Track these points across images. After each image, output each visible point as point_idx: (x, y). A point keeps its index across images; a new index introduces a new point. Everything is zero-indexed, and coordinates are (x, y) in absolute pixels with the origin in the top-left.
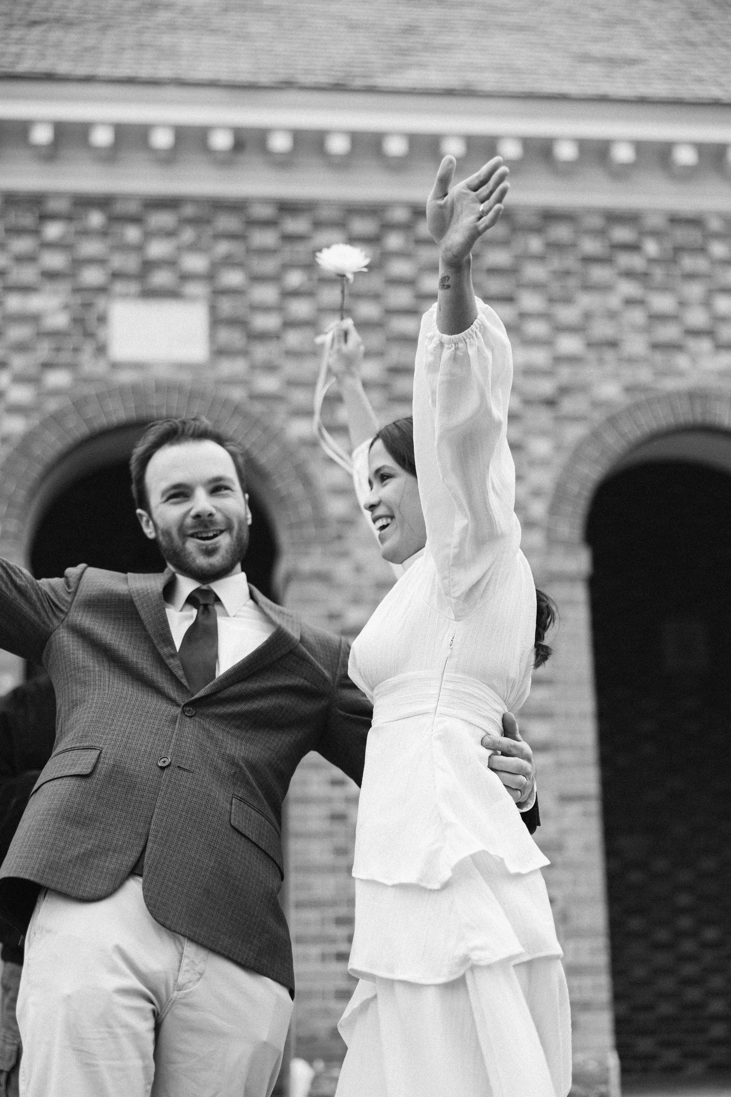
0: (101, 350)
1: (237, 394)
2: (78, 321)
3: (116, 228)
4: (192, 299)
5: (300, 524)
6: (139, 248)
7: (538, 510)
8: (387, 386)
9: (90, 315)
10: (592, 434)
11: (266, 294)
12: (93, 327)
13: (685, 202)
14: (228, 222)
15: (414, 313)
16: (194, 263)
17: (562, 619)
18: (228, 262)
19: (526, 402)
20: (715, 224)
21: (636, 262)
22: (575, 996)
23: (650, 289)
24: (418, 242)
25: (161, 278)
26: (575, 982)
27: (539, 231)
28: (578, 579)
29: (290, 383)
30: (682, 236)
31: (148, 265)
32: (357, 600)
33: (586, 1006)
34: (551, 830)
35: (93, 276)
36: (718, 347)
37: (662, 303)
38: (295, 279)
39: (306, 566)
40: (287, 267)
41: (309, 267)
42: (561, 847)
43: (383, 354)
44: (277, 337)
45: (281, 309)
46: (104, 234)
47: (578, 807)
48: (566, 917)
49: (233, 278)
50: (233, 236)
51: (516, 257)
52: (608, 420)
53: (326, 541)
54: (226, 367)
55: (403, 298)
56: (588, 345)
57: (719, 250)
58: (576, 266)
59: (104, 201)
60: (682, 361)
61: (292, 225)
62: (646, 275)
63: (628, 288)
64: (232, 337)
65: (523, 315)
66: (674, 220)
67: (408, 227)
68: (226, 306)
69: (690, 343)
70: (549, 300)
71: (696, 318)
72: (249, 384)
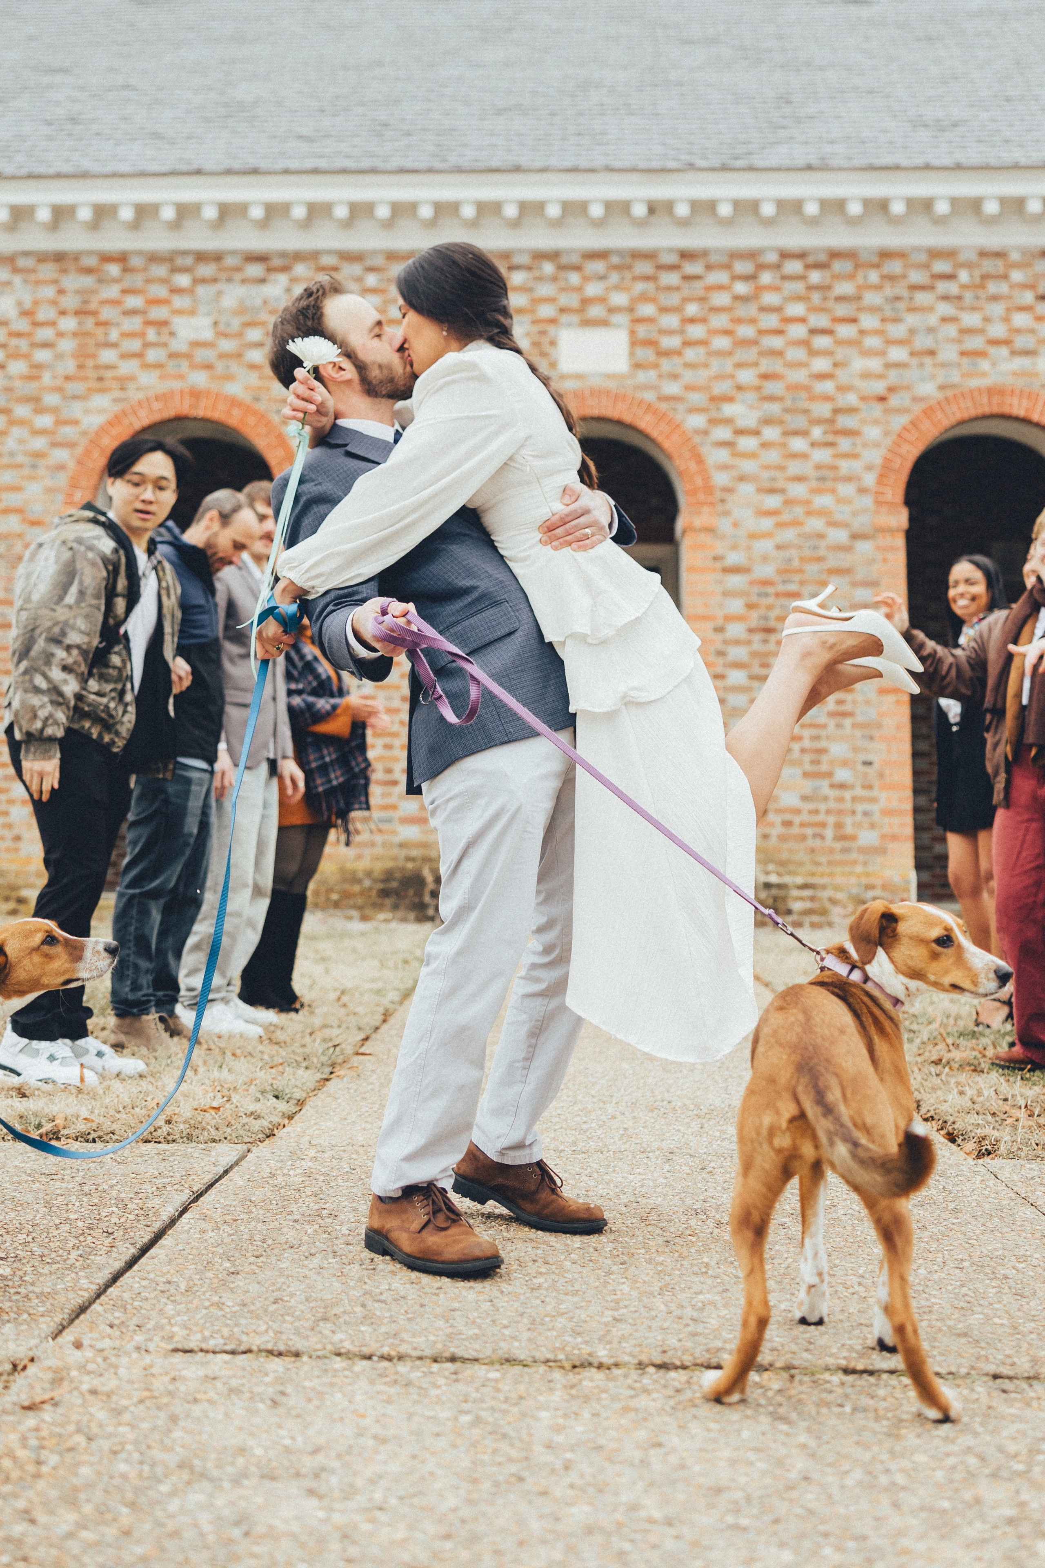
0: (555, 364)
1: (650, 396)
2: (536, 345)
3: (562, 274)
4: (617, 326)
5: (693, 492)
6: (579, 289)
7: (869, 480)
8: (758, 388)
9: (545, 340)
10: (912, 423)
11: (671, 321)
12: (547, 348)
13: (993, 240)
14: (644, 268)
15: (779, 332)
16: (619, 299)
17: (885, 560)
18: (644, 298)
19: (863, 399)
20: (1015, 256)
21: (952, 288)
22: (886, 830)
23: (962, 309)
24: (784, 278)
25: (595, 311)
26: (886, 820)
27: (877, 266)
28: (898, 530)
29: (689, 388)
30: (988, 266)
31: (586, 302)
32: (734, 547)
33: (894, 838)
34: (872, 714)
35: (546, 311)
36: (1014, 353)
37: (971, 319)
38: (692, 309)
39: (698, 522)
40: (686, 300)
41: (703, 299)
42: (879, 726)
43: (756, 364)
44: (679, 353)
45: (682, 332)
46: (555, 279)
47: (891, 698)
48: (881, 775)
49: (647, 310)
50: (647, 278)
51: (859, 288)
52: (925, 412)
53: (712, 504)
54: (642, 377)
55: (771, 321)
56: (912, 354)
57: (1017, 276)
58: (905, 293)
59: (553, 256)
60: (985, 365)
61: (691, 268)
62: (959, 298)
63: (945, 309)
64: (646, 354)
65: (862, 332)
66: (983, 254)
67: (778, 267)
68: (642, 331)
69: (992, 350)
70: (883, 320)
71: (998, 330)
72: (655, 388)
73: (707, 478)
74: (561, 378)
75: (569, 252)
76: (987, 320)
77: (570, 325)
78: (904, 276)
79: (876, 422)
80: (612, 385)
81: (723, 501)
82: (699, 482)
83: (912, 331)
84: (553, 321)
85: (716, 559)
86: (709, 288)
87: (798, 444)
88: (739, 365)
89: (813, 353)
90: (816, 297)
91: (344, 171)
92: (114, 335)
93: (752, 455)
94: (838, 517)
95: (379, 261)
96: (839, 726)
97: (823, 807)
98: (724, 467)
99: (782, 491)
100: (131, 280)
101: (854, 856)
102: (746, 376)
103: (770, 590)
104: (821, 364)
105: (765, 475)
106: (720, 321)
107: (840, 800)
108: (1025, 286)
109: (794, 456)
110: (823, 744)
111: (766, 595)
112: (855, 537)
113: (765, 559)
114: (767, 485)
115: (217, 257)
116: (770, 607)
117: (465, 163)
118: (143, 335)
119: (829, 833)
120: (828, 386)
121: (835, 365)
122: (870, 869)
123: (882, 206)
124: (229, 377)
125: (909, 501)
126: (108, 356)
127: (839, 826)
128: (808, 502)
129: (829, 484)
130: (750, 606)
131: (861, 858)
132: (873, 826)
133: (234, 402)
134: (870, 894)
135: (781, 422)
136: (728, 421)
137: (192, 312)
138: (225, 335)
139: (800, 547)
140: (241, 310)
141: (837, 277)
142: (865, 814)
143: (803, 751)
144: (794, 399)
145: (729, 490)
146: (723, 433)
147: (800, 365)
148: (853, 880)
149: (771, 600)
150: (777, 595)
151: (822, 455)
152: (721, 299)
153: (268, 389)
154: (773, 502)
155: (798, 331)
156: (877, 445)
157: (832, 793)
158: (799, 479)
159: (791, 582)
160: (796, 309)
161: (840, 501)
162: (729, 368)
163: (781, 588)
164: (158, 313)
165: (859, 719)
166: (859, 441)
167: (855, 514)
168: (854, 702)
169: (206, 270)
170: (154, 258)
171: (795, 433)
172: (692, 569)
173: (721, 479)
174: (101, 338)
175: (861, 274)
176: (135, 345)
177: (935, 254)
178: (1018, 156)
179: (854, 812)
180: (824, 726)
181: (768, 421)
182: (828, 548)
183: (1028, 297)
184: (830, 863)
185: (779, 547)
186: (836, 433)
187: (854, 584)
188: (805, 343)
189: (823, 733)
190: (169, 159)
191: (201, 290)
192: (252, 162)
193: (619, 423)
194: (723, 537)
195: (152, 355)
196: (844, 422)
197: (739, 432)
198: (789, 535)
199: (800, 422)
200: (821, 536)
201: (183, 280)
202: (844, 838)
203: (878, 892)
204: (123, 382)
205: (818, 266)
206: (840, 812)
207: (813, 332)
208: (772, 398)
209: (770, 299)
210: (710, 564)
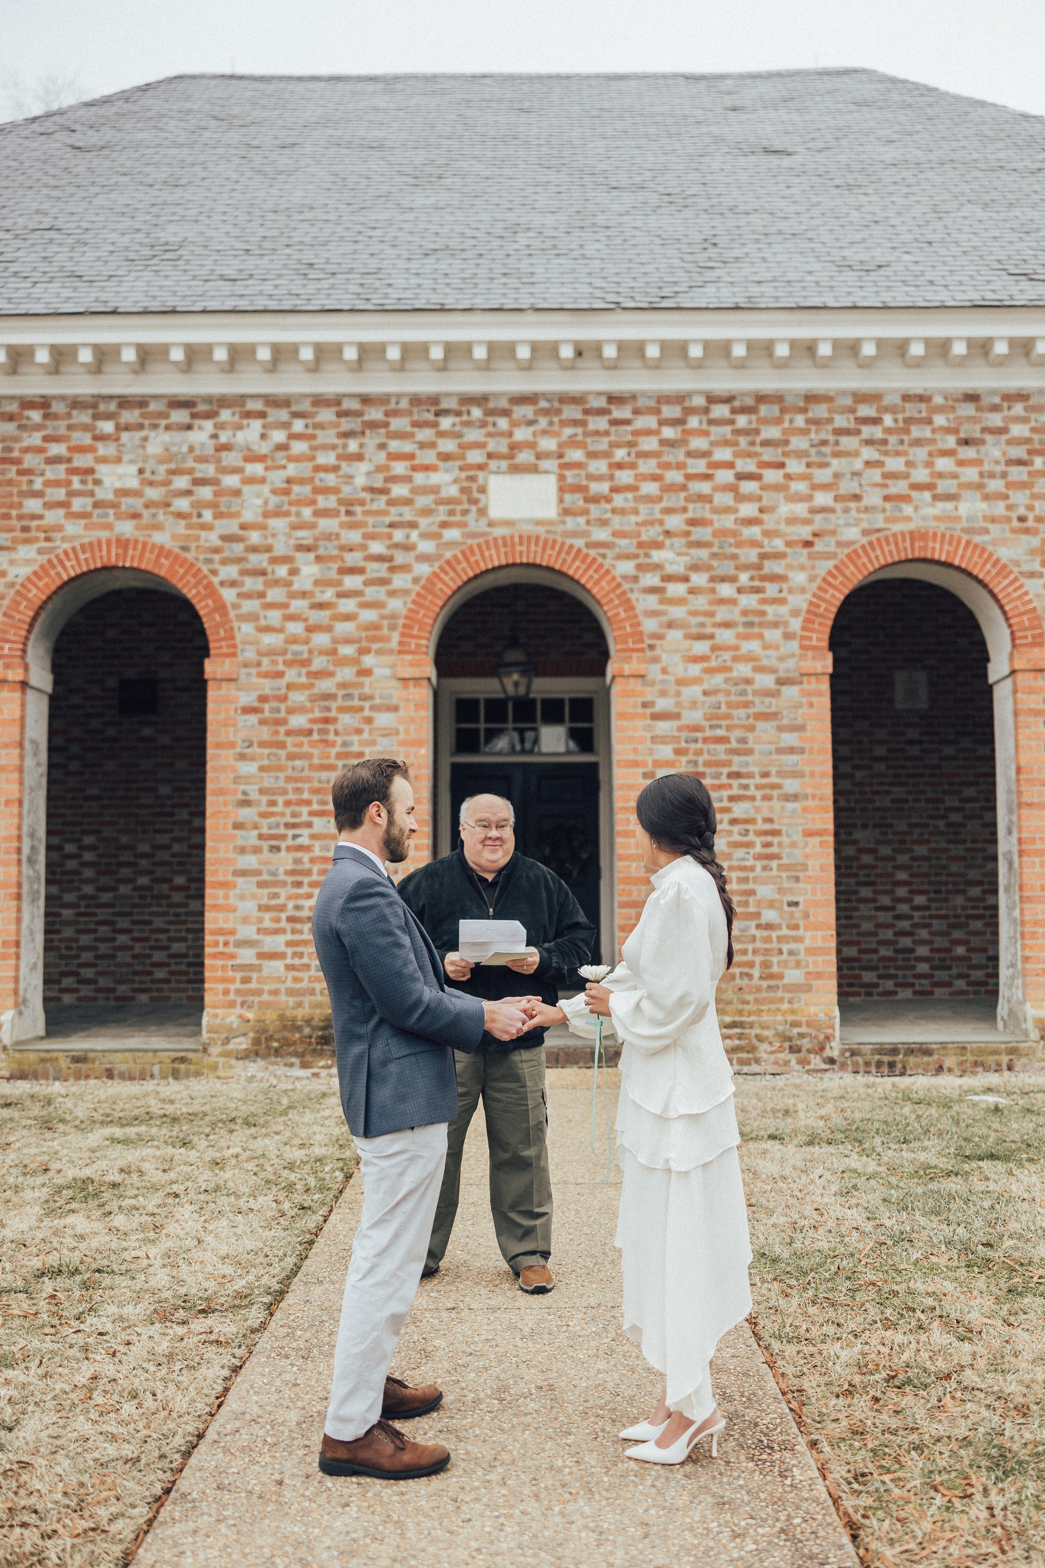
0: (482, 512)
1: (579, 543)
2: (465, 490)
3: (490, 419)
4: (546, 472)
5: (623, 638)
6: (508, 434)
7: (796, 624)
8: (687, 534)
9: (474, 486)
10: (836, 567)
11: (600, 466)
12: (477, 495)
13: (916, 383)
14: (572, 412)
15: (707, 477)
16: (548, 444)
17: (811, 705)
18: (573, 443)
19: (788, 544)
20: (938, 400)
21: (877, 432)
22: (811, 969)
23: (886, 453)
24: (711, 422)
25: (524, 457)
26: (811, 959)
27: (804, 410)
28: (823, 674)
29: (618, 534)
30: (911, 409)
31: (514, 447)
32: (663, 694)
33: (819, 975)
34: (797, 855)
35: (475, 457)
36: (936, 498)
37: (895, 464)
38: (620, 454)
39: (627, 669)
40: (612, 445)
41: (631, 444)
42: (805, 867)
43: (685, 510)
44: (608, 500)
45: (611, 478)
46: (483, 424)
47: (817, 840)
48: (806, 915)
49: (576, 455)
50: (575, 423)
51: (784, 432)
52: (848, 556)
53: (642, 650)
54: (571, 523)
55: (699, 466)
56: (837, 499)
57: (940, 420)
58: (831, 438)
59: (481, 400)
60: (908, 510)
61: (618, 413)
62: (885, 442)
63: (869, 453)
64: (575, 500)
65: (788, 477)
66: (906, 398)
67: (707, 410)
68: (571, 476)
69: (915, 494)
70: (808, 465)
71: (921, 475)
72: (586, 534)
73: (636, 624)
74: (491, 524)
75: (498, 395)
76: (909, 464)
77: (499, 472)
78: (830, 420)
79: (802, 568)
80: (541, 530)
81: (651, 647)
82: (628, 628)
83: (836, 475)
84: (481, 467)
85: (645, 705)
86: (636, 433)
87: (726, 590)
88: (668, 511)
89: (741, 498)
90: (743, 441)
91: (265, 311)
92: (38, 485)
93: (680, 601)
94: (765, 662)
95: (306, 406)
96: (765, 868)
97: (750, 947)
98: (654, 614)
99: (711, 637)
100: (52, 427)
101: (780, 994)
102: (675, 522)
103: (699, 735)
104: (748, 510)
105: (694, 620)
106: (647, 466)
107: (768, 940)
108: (948, 430)
109: (722, 601)
110: (750, 886)
111: (696, 741)
112: (781, 682)
113: (694, 705)
114: (694, 631)
115: (141, 402)
116: (699, 753)
117: (390, 304)
118: (69, 483)
119: (756, 972)
120: (755, 532)
121: (761, 510)
122: (795, 1006)
123: (809, 348)
124: (158, 527)
125: (834, 645)
126: (33, 505)
127: (766, 965)
128: (736, 648)
129: (756, 630)
130: (678, 752)
131: (787, 996)
132: (798, 964)
133: (162, 551)
134: (796, 1031)
135: (709, 568)
136: (658, 567)
137: (118, 460)
138: (151, 484)
139: (728, 693)
140: (168, 456)
141: (765, 421)
142: (791, 953)
144: (721, 545)
145: (660, 637)
146: (651, 579)
147: (728, 510)
148: (780, 1018)
149: (700, 745)
150: (705, 740)
151: (749, 601)
152: (650, 444)
153: (197, 538)
154: (701, 647)
155: (725, 476)
156: (803, 590)
157: (759, 933)
158: (727, 625)
159: (720, 726)
160: (723, 454)
161: (766, 647)
162: (658, 515)
163: (708, 733)
164: (82, 461)
165: (785, 861)
166: (785, 586)
167: (781, 659)
168: (780, 844)
169: (130, 416)
170: (76, 403)
171: (723, 580)
172: (622, 716)
173: (650, 625)
174: (25, 487)
175: (787, 417)
176: (60, 494)
177: (861, 398)
178: (943, 296)
179: (780, 952)
180: (752, 869)
181: (695, 568)
182: (755, 693)
183: (951, 441)
184: (757, 1001)
185: (706, 693)
186: (763, 578)
187: (780, 729)
188: (733, 489)
189: (751, 875)
190: (86, 299)
191: (125, 436)
192: (172, 302)
193: (549, 569)
194: (653, 683)
195: (77, 504)
196: (772, 567)
197: (668, 578)
198: (718, 680)
199: (726, 568)
200: (748, 681)
201: (107, 427)
202: (771, 976)
203: (804, 1029)
204: (49, 532)
205: (743, 410)
206: (767, 952)
207: (740, 477)
208: (699, 544)
209: (698, 443)
210: (640, 710)
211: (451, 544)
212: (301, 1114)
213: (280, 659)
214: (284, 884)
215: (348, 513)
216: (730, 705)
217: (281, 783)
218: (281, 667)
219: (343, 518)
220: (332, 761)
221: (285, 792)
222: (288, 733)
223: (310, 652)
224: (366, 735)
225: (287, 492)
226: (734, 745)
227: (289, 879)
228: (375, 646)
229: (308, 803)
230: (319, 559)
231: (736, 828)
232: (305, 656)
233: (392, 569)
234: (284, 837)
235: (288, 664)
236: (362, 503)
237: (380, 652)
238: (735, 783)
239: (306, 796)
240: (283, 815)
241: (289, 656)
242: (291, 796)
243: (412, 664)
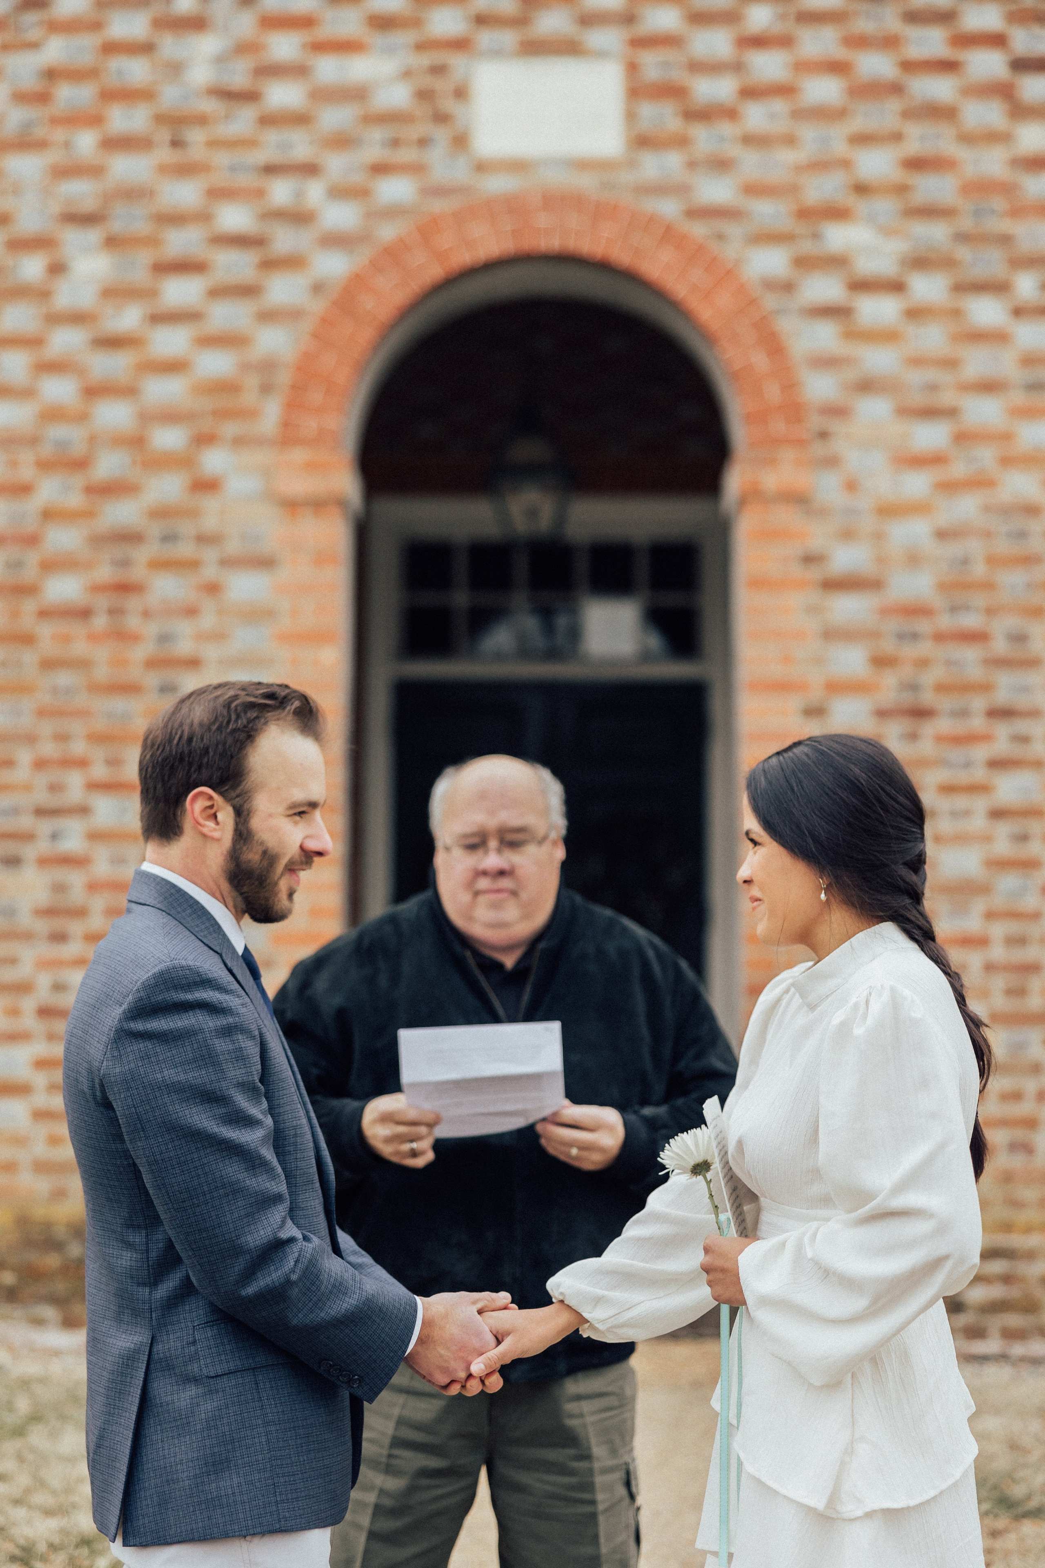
0: (461, 142)
1: (669, 209)
2: (424, 95)
4: (599, 54)
5: (762, 415)
8: (901, 189)
9: (442, 86)
11: (715, 43)
12: (448, 105)
15: (948, 66)
25: (552, 22)
29: (753, 190)
31: (533, 2)
32: (848, 535)
35: (446, 22)
38: (759, 17)
39: (770, 481)
43: (897, 137)
44: (732, 114)
45: (737, 67)
49: (663, 18)
53: (800, 443)
54: (652, 166)
55: (930, 42)
64: (661, 116)
68: (652, 65)
72: (680, 190)
73: (790, 386)
74: (482, 167)
77: (497, 54)
80: (586, 182)
81: (824, 435)
82: (773, 393)
84: (460, 45)
85: (808, 560)
87: (986, 311)
88: (863, 139)
89: (1020, 111)
93: (887, 336)
98: (828, 362)
99: (951, 413)
102: (876, 164)
103: (924, 626)
105: (916, 377)
106: (819, 43)
109: (977, 337)
111: (917, 638)
113: (914, 560)
114: (917, 400)
116: (923, 663)
128: (1006, 437)
130: (881, 662)
135: (950, 264)
136: (837, 262)
139: (988, 534)
143: (990, 968)
144: (978, 213)
145: (838, 412)
146: (824, 288)
147: (992, 137)
149: (925, 648)
150: (940, 637)
151: (1036, 335)
154: (930, 436)
155: (987, 64)
158: (987, 387)
159: (969, 607)
160: (985, 16)
162: (840, 147)
163: (945, 622)
171: (980, 287)
172: (759, 583)
173: (819, 387)
181: (922, 261)
185: (942, 535)
188: (1003, 91)
193: (604, 267)
194: (823, 513)
197: (860, 286)
198: (965, 507)
199: (990, 263)
200: (1032, 510)
207: (1020, 65)
208: (930, 212)
210: (797, 571)
211: (392, 212)
212: (54, 1435)
213: (27, 457)
214: (27, 936)
215: (176, 143)
216: (992, 561)
217: (26, 721)
218: (27, 472)
219: (164, 154)
220: (135, 673)
221: (31, 739)
222: (45, 614)
223: (92, 440)
224: (208, 620)
225: (42, 98)
226: (1000, 646)
227: (42, 926)
228: (230, 429)
229: (82, 763)
230: (112, 242)
231: (1003, 830)
232: (78, 449)
233: (270, 265)
234: (28, 837)
235: (46, 466)
236: (202, 120)
237: (239, 442)
238: (1002, 731)
239: (79, 748)
240: (28, 788)
241: (46, 451)
242: (48, 749)
243: (311, 467)
